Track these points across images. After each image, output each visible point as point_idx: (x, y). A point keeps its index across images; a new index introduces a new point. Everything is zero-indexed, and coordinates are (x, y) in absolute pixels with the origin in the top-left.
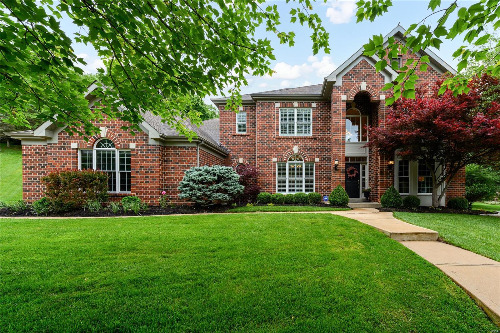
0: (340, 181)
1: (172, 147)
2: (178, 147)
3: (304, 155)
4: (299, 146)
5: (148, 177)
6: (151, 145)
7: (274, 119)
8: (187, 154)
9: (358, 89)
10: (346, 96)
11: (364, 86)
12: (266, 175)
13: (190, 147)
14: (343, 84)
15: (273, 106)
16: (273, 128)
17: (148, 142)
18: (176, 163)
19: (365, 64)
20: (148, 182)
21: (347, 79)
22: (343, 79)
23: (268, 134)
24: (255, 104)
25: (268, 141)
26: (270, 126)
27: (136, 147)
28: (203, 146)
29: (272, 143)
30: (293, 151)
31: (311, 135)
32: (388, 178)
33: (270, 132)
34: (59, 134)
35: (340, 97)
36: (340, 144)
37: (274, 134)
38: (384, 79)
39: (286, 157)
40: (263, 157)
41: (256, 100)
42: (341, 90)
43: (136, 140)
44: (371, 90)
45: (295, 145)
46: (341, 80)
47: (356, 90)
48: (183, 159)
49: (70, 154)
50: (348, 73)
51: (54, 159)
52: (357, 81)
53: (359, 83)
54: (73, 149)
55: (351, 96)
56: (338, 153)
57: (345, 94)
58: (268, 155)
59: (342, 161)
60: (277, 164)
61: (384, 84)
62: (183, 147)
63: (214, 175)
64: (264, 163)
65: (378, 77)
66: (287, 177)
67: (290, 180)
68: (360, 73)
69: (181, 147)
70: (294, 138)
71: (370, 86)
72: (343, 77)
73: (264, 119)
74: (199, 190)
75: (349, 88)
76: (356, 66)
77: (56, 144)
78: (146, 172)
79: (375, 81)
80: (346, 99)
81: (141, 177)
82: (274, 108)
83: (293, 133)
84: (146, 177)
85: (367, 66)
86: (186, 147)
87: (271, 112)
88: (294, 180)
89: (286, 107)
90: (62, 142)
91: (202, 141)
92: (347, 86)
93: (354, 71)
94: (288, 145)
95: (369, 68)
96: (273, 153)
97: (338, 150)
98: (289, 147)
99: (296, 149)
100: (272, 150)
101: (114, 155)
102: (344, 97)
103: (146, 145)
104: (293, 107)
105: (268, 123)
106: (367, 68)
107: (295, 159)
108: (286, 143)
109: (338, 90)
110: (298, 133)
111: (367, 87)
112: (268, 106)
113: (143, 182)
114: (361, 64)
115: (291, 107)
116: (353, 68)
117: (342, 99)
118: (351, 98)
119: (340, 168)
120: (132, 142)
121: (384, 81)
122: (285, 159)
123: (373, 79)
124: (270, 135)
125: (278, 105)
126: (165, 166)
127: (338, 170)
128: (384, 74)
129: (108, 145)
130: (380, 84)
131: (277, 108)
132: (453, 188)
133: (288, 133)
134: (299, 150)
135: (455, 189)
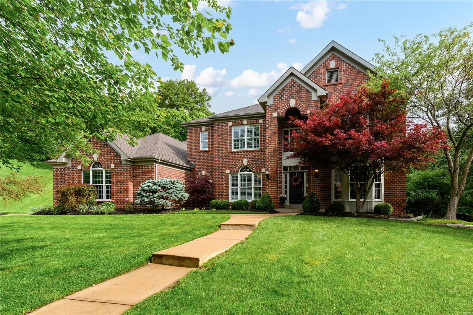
0: (272, 189)
1: (138, 165)
2: (143, 165)
3: (252, 166)
4: (248, 159)
5: (122, 188)
6: (123, 165)
7: (227, 136)
8: (148, 170)
9: (288, 106)
10: (276, 113)
11: (292, 103)
12: (221, 185)
13: (150, 165)
14: (274, 103)
15: (226, 125)
16: (226, 144)
17: (122, 163)
18: (141, 178)
19: (294, 83)
20: (122, 192)
21: (278, 98)
22: (274, 99)
23: (222, 149)
24: (213, 124)
25: (223, 155)
26: (224, 143)
27: (115, 167)
28: (160, 163)
29: (226, 157)
30: (243, 163)
31: (259, 148)
32: (315, 186)
33: (224, 147)
34: (71, 160)
35: (272, 114)
36: (272, 156)
37: (228, 149)
38: (311, 95)
39: (237, 168)
40: (218, 170)
41: (213, 121)
42: (272, 108)
43: (115, 161)
44: (299, 106)
45: (245, 157)
46: (273, 100)
47: (286, 107)
48: (145, 174)
49: (77, 173)
50: (278, 92)
51: (69, 177)
52: (287, 99)
53: (289, 101)
54: (79, 170)
55: (282, 113)
56: (270, 164)
57: (276, 112)
58: (223, 168)
59: (274, 171)
60: (230, 175)
61: (311, 99)
62: (146, 165)
63: (159, 186)
64: (220, 174)
65: (305, 93)
66: (239, 186)
67: (241, 189)
68: (289, 91)
69: (144, 165)
70: (244, 152)
71: (299, 102)
72: (274, 97)
73: (220, 137)
74: (147, 197)
75: (280, 106)
76: (286, 86)
77: (70, 167)
78: (120, 185)
79: (303, 97)
80: (276, 116)
81: (118, 188)
82: (228, 127)
83: (244, 147)
84: (121, 188)
85: (296, 84)
86: (147, 165)
87: (225, 130)
88: (245, 189)
89: (237, 125)
90: (73, 165)
91: (158, 160)
92: (278, 104)
93: (284, 90)
94: (239, 158)
95: (297, 86)
96: (227, 166)
97: (270, 162)
98: (240, 160)
99: (245, 162)
100: (226, 163)
101: (102, 173)
102: (275, 115)
103: (120, 165)
104: (243, 124)
105: (223, 140)
106: (295, 87)
107: (245, 170)
108: (237, 156)
109: (270, 109)
110: (248, 147)
111: (296, 103)
112: (223, 125)
113: (119, 192)
114: (290, 83)
115: (241, 125)
116: (283, 88)
117: (274, 116)
118: (281, 115)
119: (272, 177)
120: (112, 164)
121: (311, 97)
122: (236, 170)
123: (301, 96)
124: (224, 151)
125: (230, 124)
126: (134, 180)
127: (270, 179)
128: (311, 90)
129: (99, 166)
130: (307, 99)
131: (229, 126)
132: (392, 193)
133: (240, 148)
134: (248, 162)
135: (394, 195)
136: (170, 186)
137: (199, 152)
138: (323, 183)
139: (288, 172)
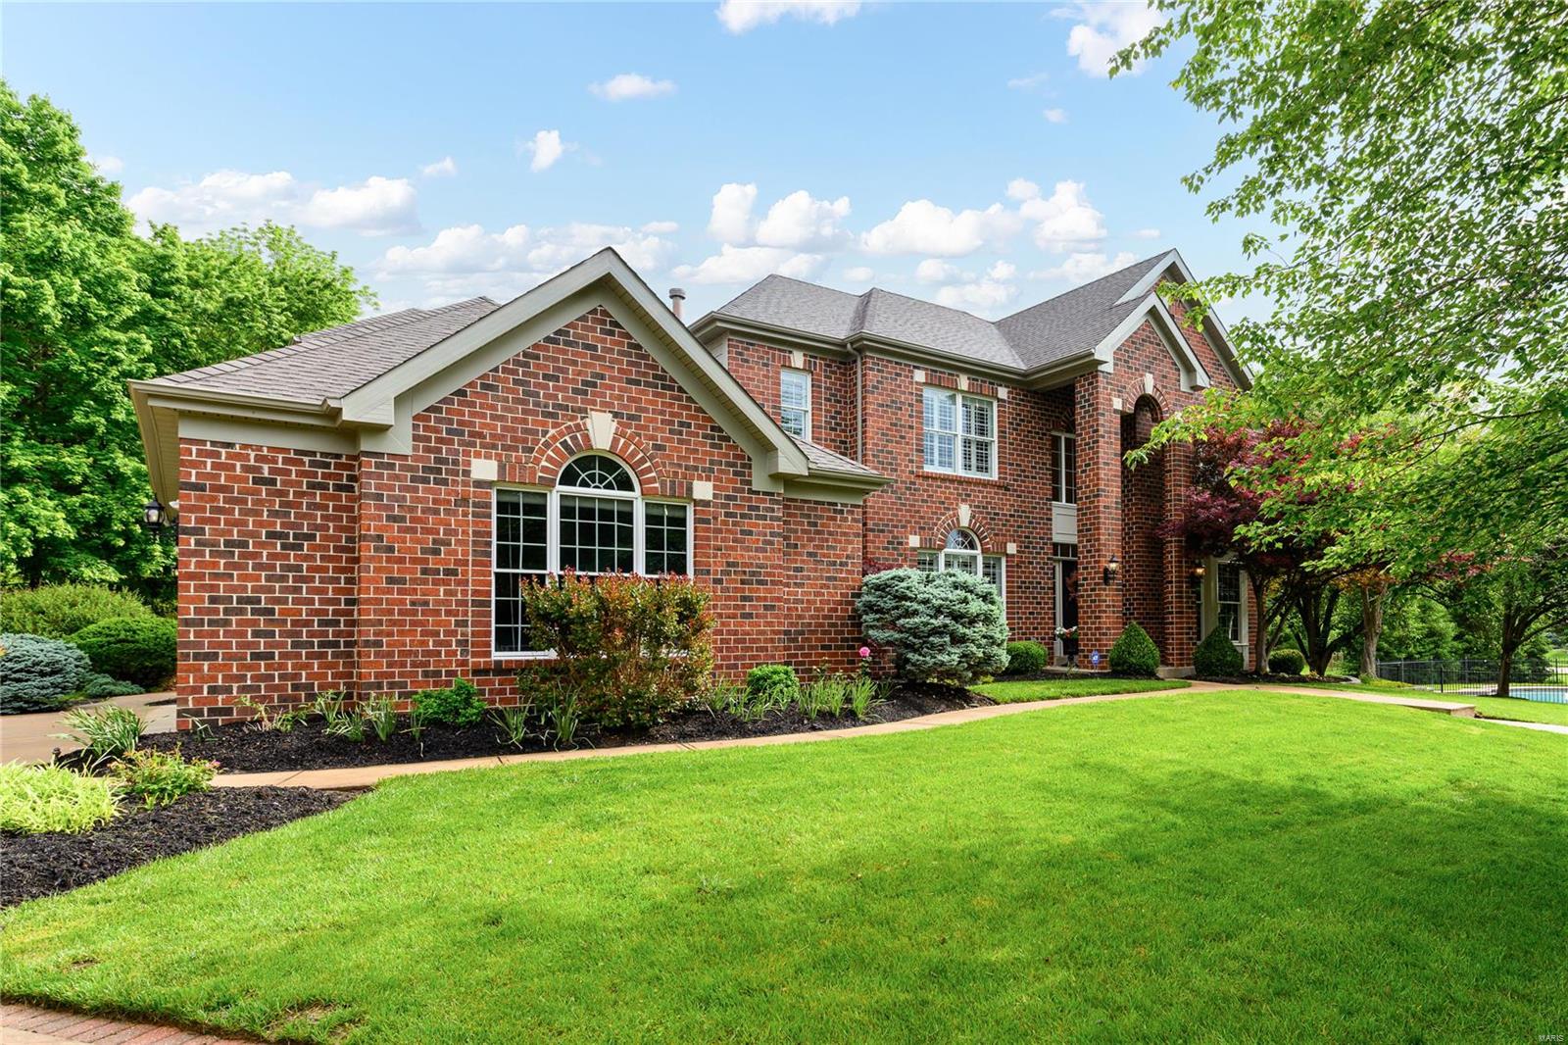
0: (1113, 612)
1: (796, 500)
2: (816, 502)
3: (984, 532)
4: (971, 506)
5: (750, 599)
6: (758, 493)
7: (911, 416)
8: (840, 526)
9: (1140, 388)
10: (1120, 401)
11: (1149, 383)
13: (846, 505)
14: (1114, 369)
15: (908, 377)
16: (907, 443)
17: (749, 483)
18: (810, 554)
19: (1150, 332)
20: (750, 616)
23: (895, 459)
27: (715, 496)
29: (906, 488)
30: (958, 519)
31: (994, 475)
33: (900, 454)
34: (415, 418)
35: (1111, 400)
37: (911, 461)
38: (1179, 375)
40: (883, 531)
42: (1111, 384)
43: (711, 470)
45: (963, 500)
47: (1137, 390)
48: (827, 540)
49: (465, 501)
52: (1138, 370)
54: (479, 484)
55: (1129, 403)
56: (1109, 540)
57: (1119, 397)
58: (897, 527)
60: (917, 554)
61: (1179, 386)
62: (829, 504)
64: (887, 549)
65: (1170, 368)
68: (1143, 350)
69: (823, 503)
70: (961, 482)
71: (1159, 386)
73: (886, 412)
75: (1125, 383)
77: (405, 457)
78: (743, 582)
80: (1120, 407)
81: (728, 598)
82: (912, 384)
84: (744, 599)
85: (1153, 338)
86: (836, 504)
87: (904, 393)
89: (939, 385)
90: (427, 450)
94: (946, 498)
96: (910, 522)
97: (1109, 535)
98: (947, 506)
99: (965, 513)
100: (907, 511)
101: (627, 517)
102: (1118, 403)
103: (743, 491)
105: (896, 425)
108: (941, 492)
109: (1107, 383)
111: (1155, 386)
112: (897, 374)
113: (734, 616)
115: (952, 389)
117: (1115, 406)
118: (1128, 408)
119: (1114, 579)
120: (700, 478)
121: (1179, 381)
124: (900, 465)
125: (920, 376)
128: (1179, 364)
129: (602, 479)
131: (917, 383)
134: (973, 517)
139: (1058, 561)
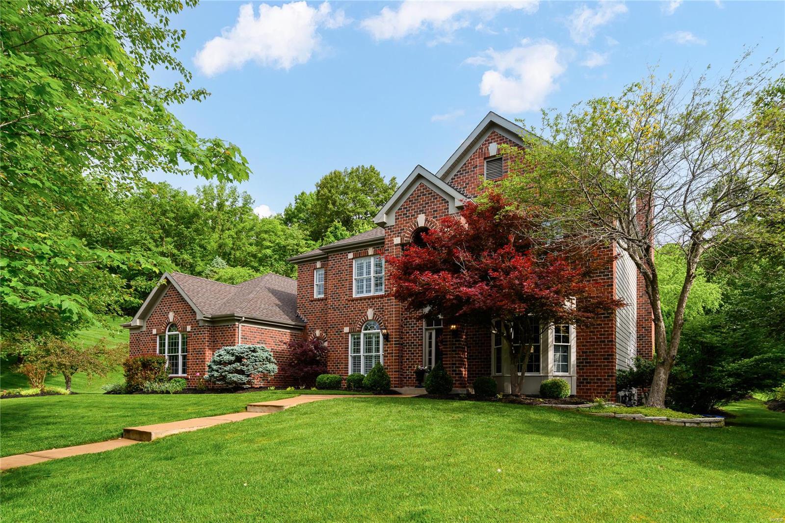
0: (392, 356)
1: (219, 326)
2: (224, 326)
3: (380, 320)
4: (374, 309)
5: (198, 359)
6: (200, 326)
7: (346, 275)
8: (229, 333)
9: (415, 225)
10: (399, 238)
11: (421, 220)
12: (337, 351)
13: (232, 325)
14: (396, 222)
15: (345, 258)
16: (345, 287)
17: (198, 324)
18: (222, 343)
19: (423, 189)
20: (198, 364)
21: (401, 215)
22: (396, 216)
23: (339, 295)
24: (327, 257)
25: (340, 305)
26: (343, 285)
27: (191, 329)
28: (245, 322)
29: (344, 307)
30: (367, 317)
31: (382, 293)
32: (453, 351)
33: (341, 293)
34: (146, 322)
35: (393, 240)
36: (393, 305)
38: (448, 205)
39: (359, 325)
40: (334, 327)
41: (328, 253)
42: (393, 231)
43: (191, 322)
44: (431, 224)
45: (371, 307)
46: (394, 218)
47: (412, 228)
49: (152, 340)
50: (402, 206)
52: (414, 215)
53: (416, 218)
54: (154, 335)
55: (406, 237)
56: (390, 317)
57: (398, 236)
58: (339, 324)
59: (395, 329)
60: (350, 335)
61: (448, 212)
62: (227, 326)
64: (335, 335)
65: (440, 204)
66: (362, 353)
67: (366, 357)
68: (417, 203)
70: (369, 298)
71: (430, 218)
72: (396, 213)
74: (217, 371)
75: (404, 226)
76: (412, 194)
77: (145, 331)
78: (197, 354)
79: (437, 211)
80: (399, 242)
81: (194, 359)
82: (347, 260)
83: (370, 291)
85: (426, 191)
86: (229, 326)
87: (343, 266)
88: (371, 356)
89: (360, 257)
90: (148, 329)
91: (242, 317)
92: (401, 224)
93: (410, 201)
94: (362, 308)
95: (429, 194)
96: (345, 322)
97: (390, 314)
98: (364, 312)
99: (370, 313)
101: (178, 339)
102: (397, 240)
103: (197, 327)
104: (368, 256)
105: (340, 281)
106: (426, 194)
107: (371, 327)
108: (359, 305)
109: (391, 232)
110: (376, 290)
111: (426, 220)
112: (341, 259)
113: (195, 364)
114: (418, 190)
115: (366, 256)
116: (409, 198)
117: (395, 242)
118: (406, 240)
119: (392, 338)
120: (188, 325)
121: (448, 208)
122: (358, 327)
123: (434, 208)
124: (342, 298)
125: (351, 256)
126: (213, 346)
127: (390, 341)
128: (447, 199)
130: (443, 213)
131: (349, 259)
132: (590, 362)
133: (365, 292)
134: (375, 314)
135: (593, 366)
136: (247, 355)
137: (312, 301)
138: (479, 347)
139: (432, 329)
